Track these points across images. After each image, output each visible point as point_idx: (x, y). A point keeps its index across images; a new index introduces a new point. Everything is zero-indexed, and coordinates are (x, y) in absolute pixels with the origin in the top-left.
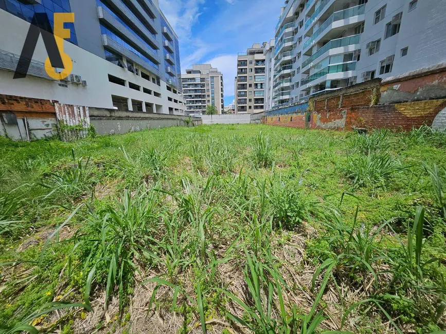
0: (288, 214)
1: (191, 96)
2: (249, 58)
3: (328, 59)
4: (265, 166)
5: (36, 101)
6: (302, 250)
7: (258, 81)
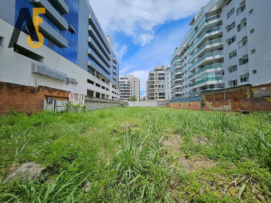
1: (122, 91)
2: (155, 73)
3: (207, 74)
5: (62, 91)
7: (161, 84)
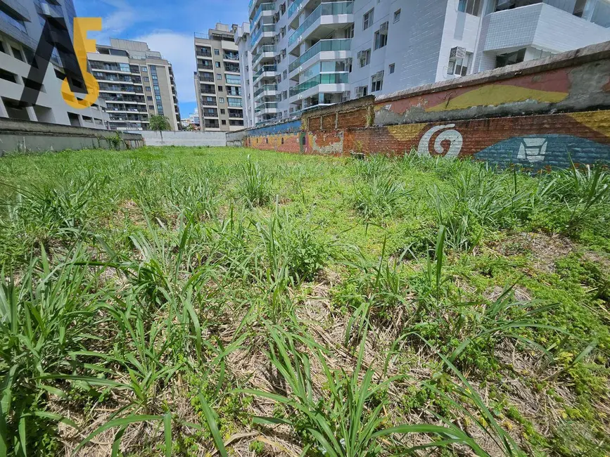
0: (306, 261)
1: (114, 95)
3: (319, 65)
4: (261, 204)
6: (326, 301)
7: (231, 83)
